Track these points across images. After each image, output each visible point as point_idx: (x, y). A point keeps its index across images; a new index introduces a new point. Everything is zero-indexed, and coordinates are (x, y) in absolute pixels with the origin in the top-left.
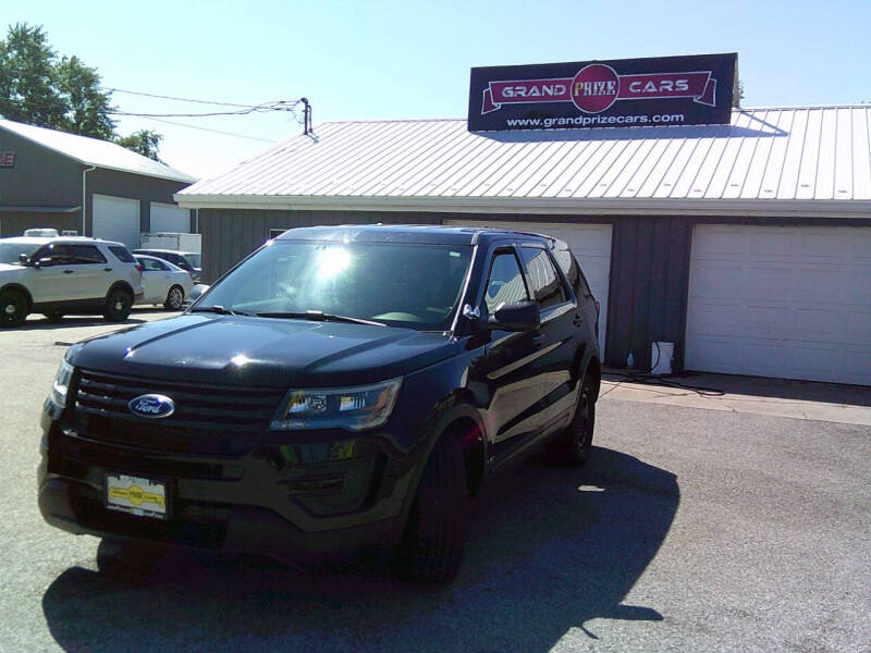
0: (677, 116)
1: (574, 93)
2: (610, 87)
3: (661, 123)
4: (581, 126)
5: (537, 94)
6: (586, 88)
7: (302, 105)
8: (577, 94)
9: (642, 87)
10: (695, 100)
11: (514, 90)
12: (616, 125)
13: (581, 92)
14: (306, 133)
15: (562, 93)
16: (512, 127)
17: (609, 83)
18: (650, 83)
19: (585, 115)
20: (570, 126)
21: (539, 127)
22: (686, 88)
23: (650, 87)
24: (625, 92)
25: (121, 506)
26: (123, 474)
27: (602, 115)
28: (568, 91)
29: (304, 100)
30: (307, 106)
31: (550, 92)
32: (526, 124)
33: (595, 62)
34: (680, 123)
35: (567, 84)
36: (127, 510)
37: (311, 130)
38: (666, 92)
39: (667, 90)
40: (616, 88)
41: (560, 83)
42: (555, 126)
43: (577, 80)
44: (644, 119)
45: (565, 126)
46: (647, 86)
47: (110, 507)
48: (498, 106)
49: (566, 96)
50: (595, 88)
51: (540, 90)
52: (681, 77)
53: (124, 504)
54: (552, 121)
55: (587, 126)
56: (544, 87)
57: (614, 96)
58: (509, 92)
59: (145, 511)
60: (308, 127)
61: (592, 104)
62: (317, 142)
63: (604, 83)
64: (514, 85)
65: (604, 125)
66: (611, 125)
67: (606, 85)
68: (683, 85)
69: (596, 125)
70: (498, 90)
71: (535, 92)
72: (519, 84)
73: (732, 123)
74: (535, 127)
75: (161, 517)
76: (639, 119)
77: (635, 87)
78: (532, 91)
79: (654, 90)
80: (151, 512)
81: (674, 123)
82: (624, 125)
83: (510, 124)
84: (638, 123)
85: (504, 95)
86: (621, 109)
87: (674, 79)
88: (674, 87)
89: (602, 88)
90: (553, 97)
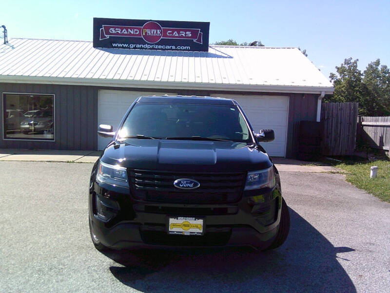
0: (187, 47)
1: (143, 34)
2: (158, 32)
3: (181, 50)
4: (146, 49)
5: (126, 33)
6: (148, 32)
7: (3, 29)
8: (144, 34)
9: (172, 33)
10: (194, 41)
11: (115, 30)
12: (162, 49)
13: (146, 33)
14: (5, 43)
15: (138, 33)
16: (115, 47)
17: (158, 31)
18: (176, 32)
19: (148, 44)
20: (141, 48)
21: (127, 48)
22: (190, 35)
23: (176, 34)
24: (165, 35)
25: (177, 232)
26: (180, 217)
27: (156, 44)
28: (140, 31)
29: (3, 27)
30: (5, 30)
31: (132, 33)
32: (121, 46)
33: (151, 20)
34: (188, 50)
35: (140, 29)
36: (181, 233)
37: (7, 42)
38: (182, 36)
39: (182, 35)
40: (161, 33)
41: (136, 28)
42: (135, 48)
43: (144, 28)
44: (174, 47)
45: (138, 48)
46: (175, 33)
47: (170, 233)
48: (108, 37)
49: (139, 34)
50: (152, 32)
51: (127, 31)
52: (189, 31)
53: (179, 231)
54: (133, 46)
55: (149, 49)
56: (129, 30)
57: (160, 37)
58: (112, 31)
59: (190, 232)
60: (6, 40)
61: (151, 39)
62: (13, 48)
63: (156, 30)
64: (115, 28)
65: (157, 49)
66: (160, 49)
67: (157, 31)
68: (189, 34)
69: (153, 49)
70: (107, 29)
71: (125, 31)
72: (118, 28)
73: (209, 52)
74: (125, 48)
75: (200, 234)
76: (171, 47)
77: (169, 33)
78: (123, 31)
79: (177, 35)
80: (194, 233)
81: (186, 50)
82: (165, 49)
83: (114, 46)
84: (171, 49)
85: (111, 32)
86: (164, 42)
87: (186, 31)
88: (186, 35)
89: (155, 32)
90: (133, 35)
